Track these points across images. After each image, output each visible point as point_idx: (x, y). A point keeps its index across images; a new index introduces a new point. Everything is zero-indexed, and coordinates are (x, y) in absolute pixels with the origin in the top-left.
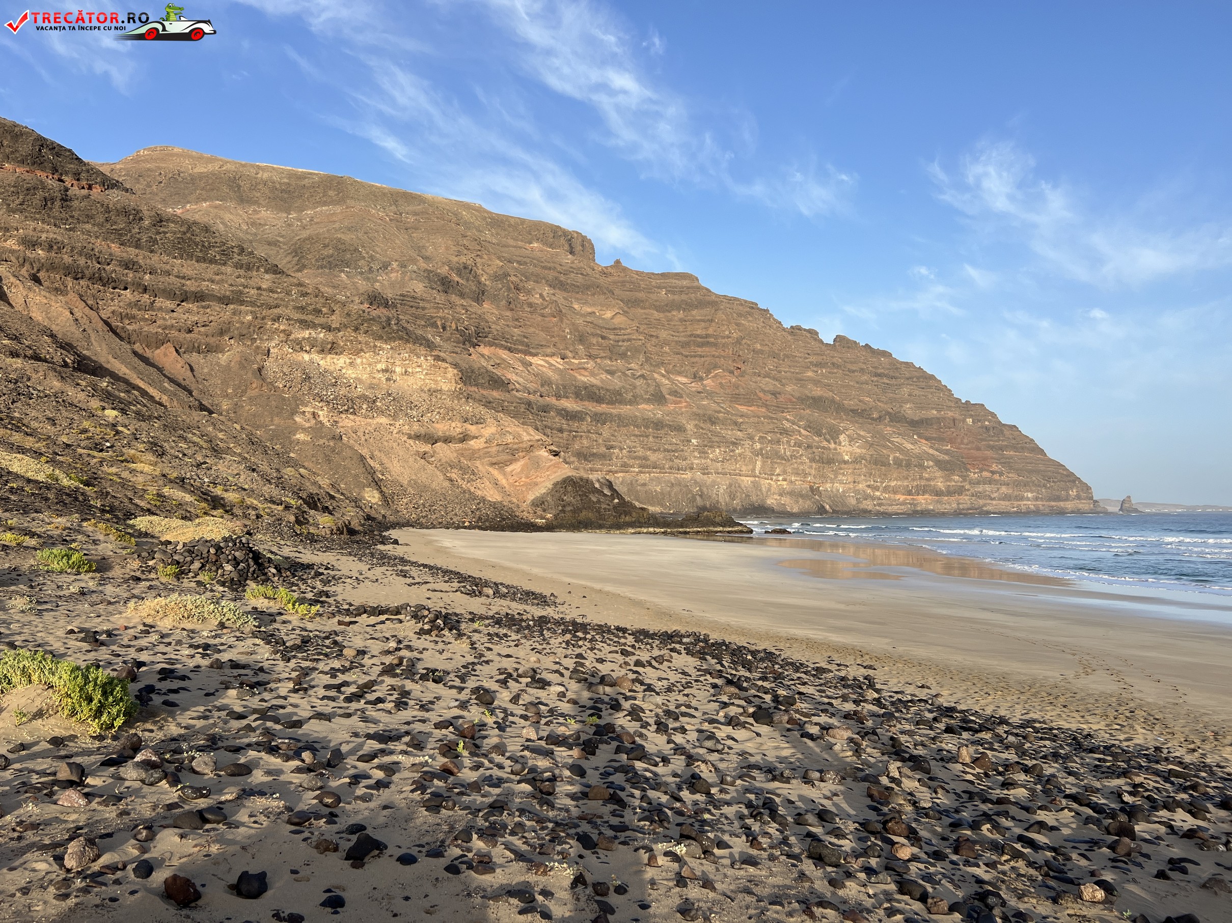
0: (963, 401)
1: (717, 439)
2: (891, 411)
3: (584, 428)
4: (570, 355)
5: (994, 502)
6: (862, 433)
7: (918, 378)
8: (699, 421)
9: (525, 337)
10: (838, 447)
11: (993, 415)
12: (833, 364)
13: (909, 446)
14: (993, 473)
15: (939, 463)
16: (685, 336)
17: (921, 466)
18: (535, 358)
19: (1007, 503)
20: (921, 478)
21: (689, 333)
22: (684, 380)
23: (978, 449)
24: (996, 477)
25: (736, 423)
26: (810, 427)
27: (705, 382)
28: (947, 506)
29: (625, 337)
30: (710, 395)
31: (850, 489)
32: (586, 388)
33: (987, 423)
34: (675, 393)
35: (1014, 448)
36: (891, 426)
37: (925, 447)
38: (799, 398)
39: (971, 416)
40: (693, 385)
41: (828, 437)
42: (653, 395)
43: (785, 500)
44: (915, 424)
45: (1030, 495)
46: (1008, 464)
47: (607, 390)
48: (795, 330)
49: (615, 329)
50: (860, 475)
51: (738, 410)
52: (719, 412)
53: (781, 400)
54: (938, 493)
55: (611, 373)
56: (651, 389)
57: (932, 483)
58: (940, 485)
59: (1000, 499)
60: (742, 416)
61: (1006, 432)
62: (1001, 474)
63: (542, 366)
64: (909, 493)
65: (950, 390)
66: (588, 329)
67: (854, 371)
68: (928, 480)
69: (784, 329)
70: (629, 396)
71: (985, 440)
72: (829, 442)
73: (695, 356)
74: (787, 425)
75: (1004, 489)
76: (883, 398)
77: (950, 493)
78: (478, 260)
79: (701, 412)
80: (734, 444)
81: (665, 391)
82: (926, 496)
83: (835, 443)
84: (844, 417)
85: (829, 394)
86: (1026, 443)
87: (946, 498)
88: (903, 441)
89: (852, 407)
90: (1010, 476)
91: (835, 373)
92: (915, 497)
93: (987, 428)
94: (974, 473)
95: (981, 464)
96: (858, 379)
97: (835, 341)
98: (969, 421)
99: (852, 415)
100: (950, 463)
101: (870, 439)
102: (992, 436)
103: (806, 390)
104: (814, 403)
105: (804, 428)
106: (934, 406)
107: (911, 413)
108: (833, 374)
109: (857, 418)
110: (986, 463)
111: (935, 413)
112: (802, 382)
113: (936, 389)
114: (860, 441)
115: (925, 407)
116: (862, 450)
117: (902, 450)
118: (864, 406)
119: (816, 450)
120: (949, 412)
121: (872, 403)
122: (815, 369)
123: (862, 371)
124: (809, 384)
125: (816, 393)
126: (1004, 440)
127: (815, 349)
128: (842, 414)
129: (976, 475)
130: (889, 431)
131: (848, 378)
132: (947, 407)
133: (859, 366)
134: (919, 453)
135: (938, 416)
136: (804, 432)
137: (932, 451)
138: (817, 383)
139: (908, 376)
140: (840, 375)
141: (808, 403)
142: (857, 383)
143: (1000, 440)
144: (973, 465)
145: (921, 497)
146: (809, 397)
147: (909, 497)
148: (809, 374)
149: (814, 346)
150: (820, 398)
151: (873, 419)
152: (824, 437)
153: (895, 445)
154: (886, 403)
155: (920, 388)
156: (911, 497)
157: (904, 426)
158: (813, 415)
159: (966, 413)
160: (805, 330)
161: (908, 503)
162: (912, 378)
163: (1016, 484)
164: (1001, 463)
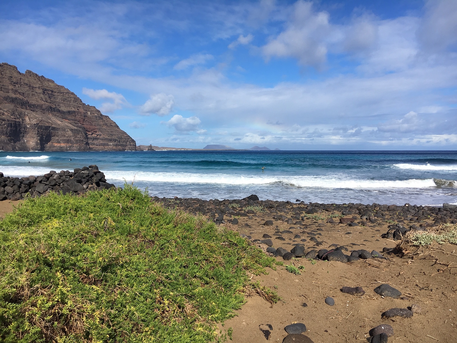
0: (86, 105)
2: (52, 107)
5: (97, 147)
6: (37, 116)
10: (24, 121)
11: (99, 111)
12: (25, 83)
13: (59, 122)
14: (98, 135)
15: (72, 130)
17: (64, 131)
19: (102, 147)
20: (64, 136)
23: (92, 125)
26: (9, 111)
33: (96, 114)
35: (106, 125)
36: (51, 113)
37: (67, 123)
38: (4, 98)
39: (89, 111)
44: (63, 113)
45: (111, 144)
46: (103, 131)
48: (4, 65)
54: (72, 143)
57: (69, 138)
59: (99, 145)
61: (104, 119)
62: (100, 135)
64: (59, 142)
65: (80, 100)
67: (36, 88)
68: (67, 137)
71: (95, 122)
72: (20, 119)
75: (101, 142)
76: (49, 101)
82: (66, 144)
83: (22, 119)
84: (28, 108)
85: (21, 97)
86: (112, 123)
87: (75, 145)
88: (57, 120)
89: (33, 104)
90: (104, 136)
91: (25, 87)
92: (61, 144)
93: (96, 117)
94: (89, 135)
95: (93, 131)
96: (37, 91)
97: (26, 72)
98: (89, 113)
99: (33, 107)
100: (77, 130)
101: (40, 118)
102: (98, 120)
103: (8, 94)
104: (13, 100)
105: (6, 112)
106: (73, 106)
107: (63, 109)
108: (24, 88)
109: (35, 109)
110: (94, 131)
111: (73, 109)
112: (7, 90)
113: (74, 99)
114: (35, 119)
115: (69, 106)
116: (36, 123)
117: (56, 124)
118: (38, 104)
119: (12, 122)
120: (79, 109)
121: (43, 103)
122: (15, 85)
123: (39, 88)
124: (10, 91)
125: (14, 96)
126: (103, 122)
127: (15, 75)
128: (28, 106)
129: (90, 135)
130: (50, 116)
131: (32, 90)
132: (79, 106)
133: (37, 86)
134: (64, 126)
135: (75, 110)
136: (6, 114)
137: (70, 125)
138: (16, 92)
139: (61, 92)
140: (28, 89)
141: (9, 100)
142: (36, 93)
143: (101, 122)
144: (89, 131)
145: (64, 144)
146: (10, 97)
147: (59, 144)
148: (11, 87)
149: (15, 74)
150: (16, 98)
151: (44, 110)
152: (17, 117)
153: (53, 122)
154: (50, 103)
155: (67, 98)
156: (60, 144)
157: (58, 114)
158: (11, 106)
159: (88, 110)
160: (10, 65)
161: (58, 147)
162: (64, 93)
163: (106, 139)
164: (101, 131)
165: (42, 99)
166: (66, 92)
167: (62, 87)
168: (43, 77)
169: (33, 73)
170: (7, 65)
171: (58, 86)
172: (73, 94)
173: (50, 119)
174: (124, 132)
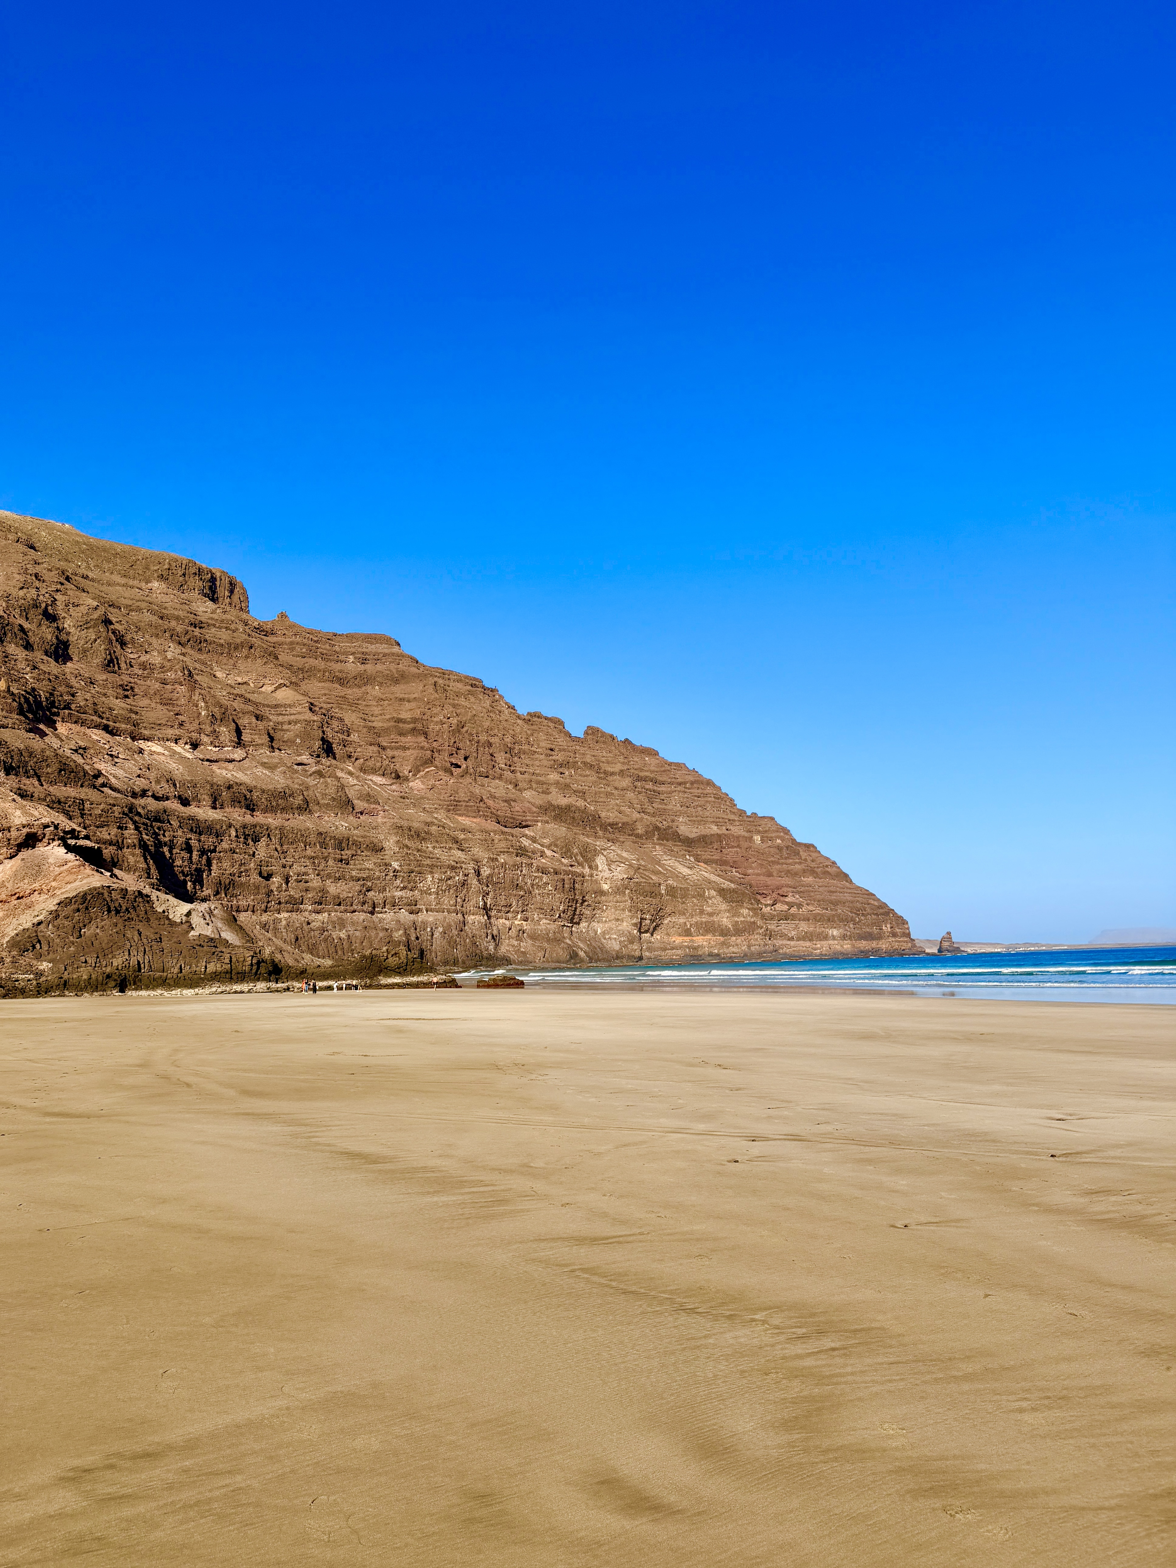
0: (749, 813)
1: (428, 862)
2: (660, 825)
3: (225, 845)
4: (205, 739)
5: (792, 943)
6: (625, 854)
7: (692, 783)
8: (402, 836)
9: (131, 711)
10: (595, 872)
11: (786, 831)
12: (585, 763)
13: (685, 871)
14: (791, 905)
15: (722, 892)
16: (383, 721)
17: (701, 896)
18: (150, 743)
19: (808, 944)
20: (702, 912)
21: (388, 717)
22: (379, 780)
23: (770, 875)
24: (794, 910)
25: (456, 841)
26: (556, 846)
27: (411, 784)
28: (735, 950)
29: (292, 717)
30: (418, 802)
31: (611, 929)
32: (229, 787)
33: (779, 841)
34: (369, 797)
35: (812, 872)
36: (660, 844)
37: (706, 873)
38: (540, 807)
39: (759, 832)
40: (394, 787)
41: (579, 858)
42: (334, 799)
43: (526, 945)
44: (689, 843)
45: (835, 932)
46: (806, 892)
47: (263, 791)
48: (533, 718)
49: (276, 706)
50: (623, 910)
51: (458, 822)
52: (432, 823)
53: (517, 808)
54: (724, 932)
55: (272, 768)
56: (332, 790)
57: (715, 919)
58: (725, 921)
59: (799, 939)
60: (463, 830)
61: (804, 855)
62: (799, 906)
63: (159, 754)
64: (688, 933)
65: (732, 800)
66: (235, 704)
67: (612, 774)
68: (711, 915)
69: (519, 717)
70: (298, 801)
71: (779, 863)
72: (583, 867)
73: (397, 748)
74: (526, 842)
75: (804, 927)
76: (650, 810)
77: (738, 931)
78: (58, 596)
79: (405, 824)
80: (453, 868)
81: (351, 793)
82: (709, 937)
83: (590, 867)
84: (600, 833)
85: (581, 803)
86: (827, 866)
87: (734, 938)
88: (677, 864)
89: (611, 820)
90: (811, 908)
91: (587, 776)
92: (694, 938)
93: (779, 848)
94: (766, 905)
95: (774, 895)
96: (617, 784)
97: (586, 733)
98: (757, 838)
99: (611, 830)
100: (736, 892)
101: (634, 862)
102: (786, 858)
103: (549, 797)
104: (561, 814)
105: (548, 847)
106: (712, 820)
107: (686, 829)
108: (585, 776)
109: (617, 835)
110: (781, 892)
111: (714, 829)
112: (544, 786)
113: (714, 798)
114: (623, 865)
115: (702, 821)
116: (626, 876)
117: (676, 876)
118: (625, 819)
119: (566, 877)
120: (731, 827)
121: (636, 815)
122: (561, 770)
123: (621, 773)
124: (553, 790)
125: (563, 801)
126: (800, 863)
127: (561, 743)
128: (598, 829)
129: (769, 908)
130: (658, 851)
131: (604, 782)
132: (729, 820)
133: (618, 767)
134: (698, 880)
135: (719, 832)
136: (548, 853)
137: (713, 878)
138: (565, 788)
139: (680, 780)
140: (594, 779)
141: (553, 814)
142: (616, 788)
143: (796, 863)
144: (765, 895)
145: (702, 937)
146: (554, 806)
147: (687, 939)
148: (554, 776)
149: (562, 741)
150: (568, 808)
151: (638, 836)
152: (576, 859)
153: (667, 869)
154: (653, 815)
155: (696, 796)
156: (690, 938)
157: (677, 846)
158: (560, 830)
159: (753, 829)
160: (546, 718)
161: (686, 946)
162: (685, 783)
163: (817, 918)
164: (799, 893)
165: (631, 806)
166: (692, 779)
167: (679, 766)
168: (630, 743)
169: (604, 734)
170: (539, 717)
171: (670, 764)
172: (709, 783)
173: (659, 863)
174: (867, 893)
